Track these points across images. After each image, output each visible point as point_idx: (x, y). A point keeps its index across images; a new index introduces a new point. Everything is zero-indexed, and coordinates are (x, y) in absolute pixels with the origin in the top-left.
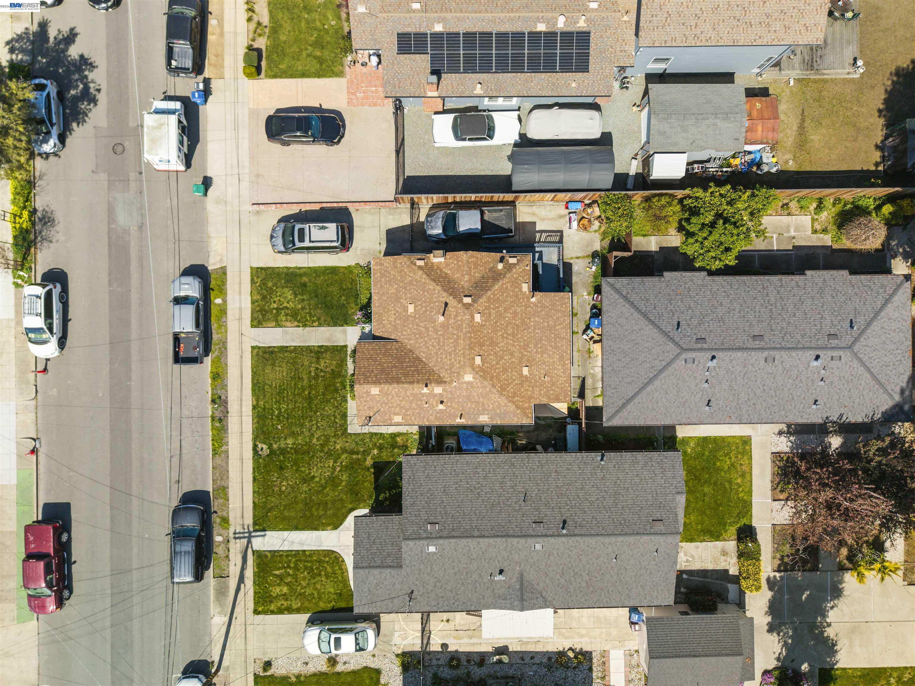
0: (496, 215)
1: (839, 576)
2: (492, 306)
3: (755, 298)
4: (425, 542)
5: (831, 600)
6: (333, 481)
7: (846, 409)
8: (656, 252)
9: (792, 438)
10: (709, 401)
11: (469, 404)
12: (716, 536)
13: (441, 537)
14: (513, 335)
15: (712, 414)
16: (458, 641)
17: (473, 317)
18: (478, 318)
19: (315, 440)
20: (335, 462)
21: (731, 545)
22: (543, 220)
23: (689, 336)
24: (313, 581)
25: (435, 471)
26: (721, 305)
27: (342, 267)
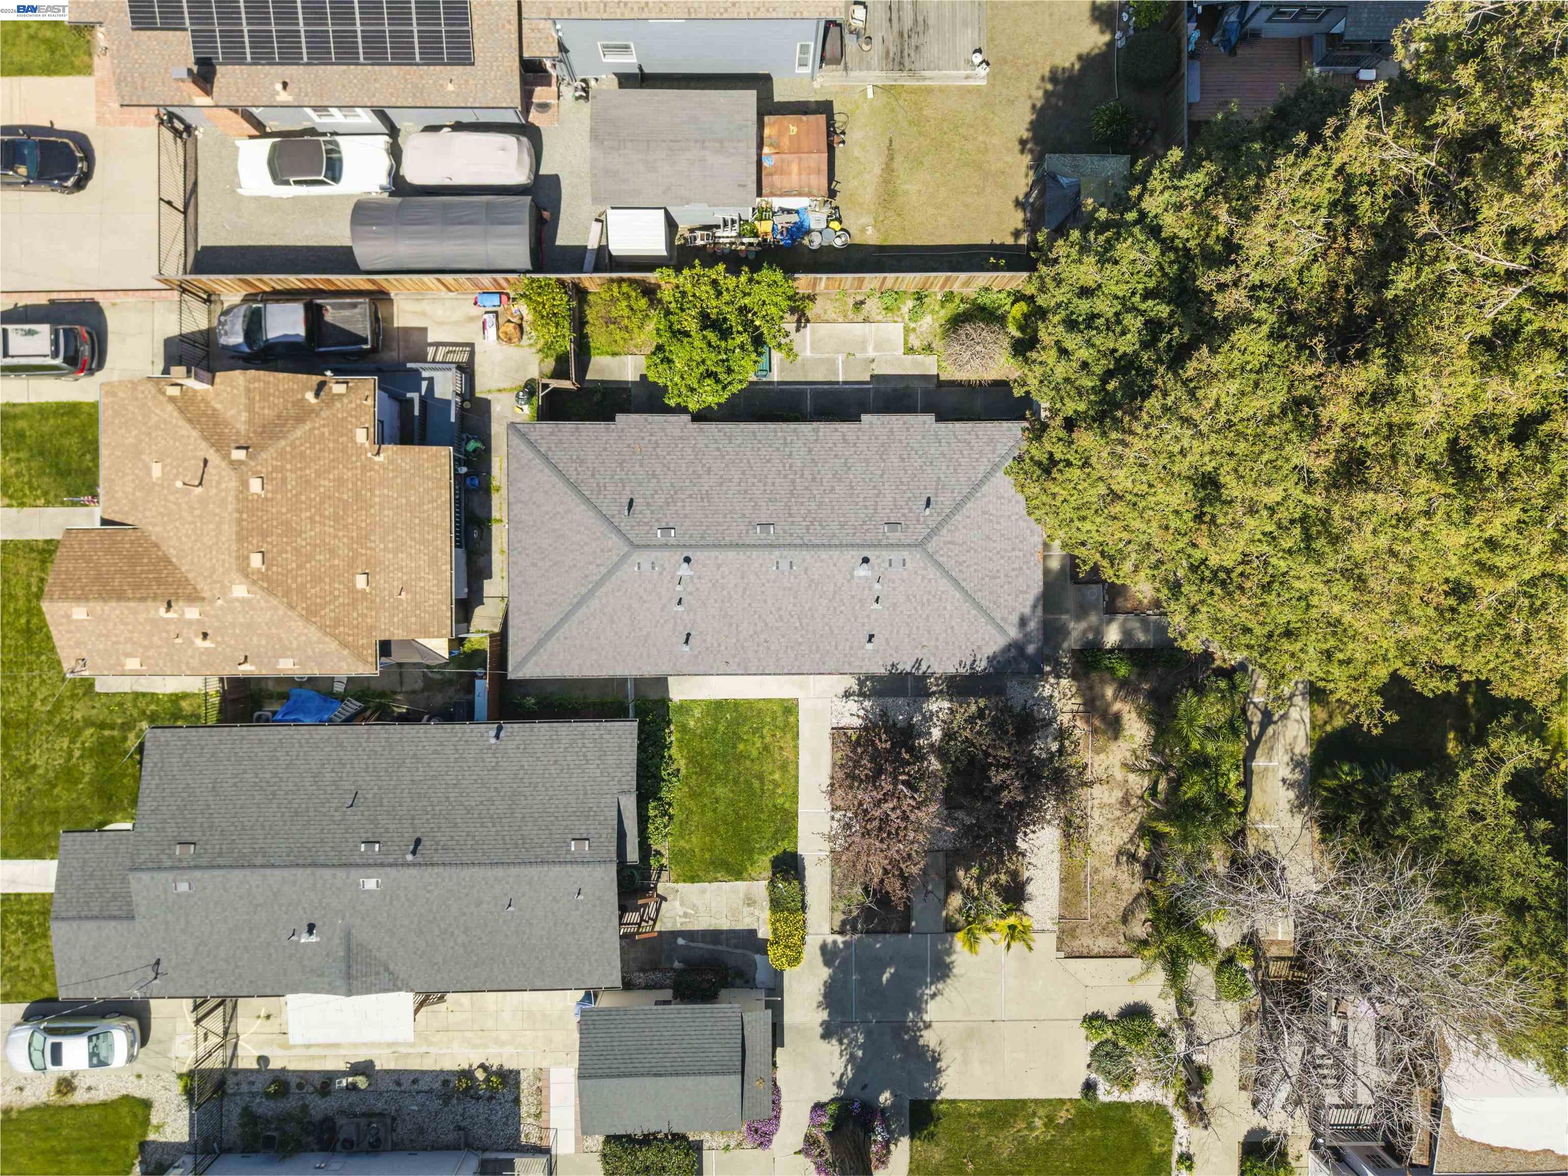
0: (347, 313)
1: (944, 941)
2: (288, 467)
3: (768, 461)
4: (170, 875)
5: (932, 983)
6: (69, 775)
7: (925, 650)
8: (633, 383)
9: (867, 704)
10: (689, 635)
11: (255, 639)
12: (737, 873)
13: (196, 867)
14: (336, 518)
15: (696, 657)
16: (287, 1053)
17: (245, 484)
18: (255, 485)
19: (37, 704)
20: (72, 741)
21: (760, 888)
22: (441, 324)
23: (646, 524)
24: (32, 947)
25: (201, 755)
26: (709, 471)
27: (87, 404)
